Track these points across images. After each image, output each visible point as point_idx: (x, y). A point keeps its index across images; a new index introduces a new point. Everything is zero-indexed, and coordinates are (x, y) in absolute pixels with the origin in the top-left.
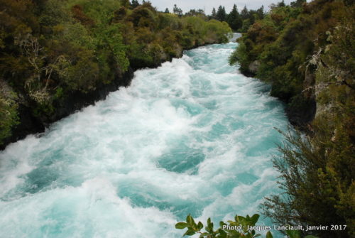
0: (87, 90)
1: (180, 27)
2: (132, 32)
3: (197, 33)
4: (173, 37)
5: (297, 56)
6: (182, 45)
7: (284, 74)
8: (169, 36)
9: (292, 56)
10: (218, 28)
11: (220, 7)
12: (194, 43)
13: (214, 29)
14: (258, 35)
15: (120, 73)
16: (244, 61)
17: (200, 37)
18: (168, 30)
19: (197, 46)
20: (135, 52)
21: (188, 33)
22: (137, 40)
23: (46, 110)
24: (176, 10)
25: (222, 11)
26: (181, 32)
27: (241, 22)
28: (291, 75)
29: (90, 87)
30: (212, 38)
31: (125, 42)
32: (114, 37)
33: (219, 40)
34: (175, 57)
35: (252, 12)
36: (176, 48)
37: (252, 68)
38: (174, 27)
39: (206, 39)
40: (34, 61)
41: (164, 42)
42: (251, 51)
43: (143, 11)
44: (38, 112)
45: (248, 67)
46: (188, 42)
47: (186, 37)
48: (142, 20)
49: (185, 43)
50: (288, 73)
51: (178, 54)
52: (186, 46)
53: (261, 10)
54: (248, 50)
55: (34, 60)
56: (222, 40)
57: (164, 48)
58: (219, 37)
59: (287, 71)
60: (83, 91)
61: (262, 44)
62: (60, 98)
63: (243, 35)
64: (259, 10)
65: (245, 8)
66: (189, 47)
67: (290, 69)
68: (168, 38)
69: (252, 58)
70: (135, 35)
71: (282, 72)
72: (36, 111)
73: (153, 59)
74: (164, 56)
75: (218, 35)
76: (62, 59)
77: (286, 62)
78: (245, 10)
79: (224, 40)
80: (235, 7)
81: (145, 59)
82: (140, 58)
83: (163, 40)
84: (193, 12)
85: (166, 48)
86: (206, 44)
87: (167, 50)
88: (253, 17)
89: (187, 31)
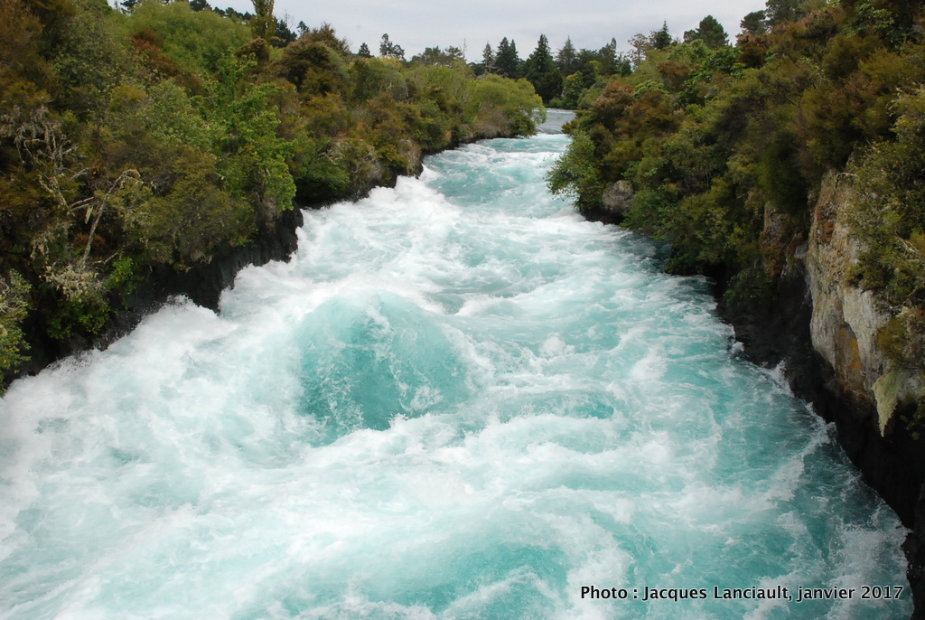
0: (189, 263)
1: (412, 94)
2: (294, 107)
3: (456, 109)
4: (396, 121)
5: (740, 168)
6: (418, 141)
7: (706, 215)
8: (386, 117)
9: (726, 168)
10: (508, 95)
11: (505, 41)
12: (448, 135)
13: (495, 98)
14: (620, 114)
15: (270, 216)
16: (591, 183)
17: (463, 121)
18: (385, 102)
19: (456, 143)
20: (306, 159)
21: (436, 109)
22: (308, 128)
23: (84, 319)
24: (386, 49)
25: (508, 51)
26: (416, 108)
27: (561, 80)
28: (725, 217)
29: (198, 255)
30: (494, 121)
31: (281, 132)
32: (256, 119)
33: (511, 126)
34: (403, 172)
35: (586, 56)
36: (407, 149)
37: (609, 200)
38: (397, 95)
39: (479, 124)
40: (56, 183)
41: (376, 134)
42: (607, 157)
43: (314, 49)
44: (64, 325)
45: (599, 196)
46: (434, 132)
47: (430, 120)
48: (313, 75)
49: (427, 137)
50: (719, 213)
51: (411, 165)
52: (428, 142)
53: (608, 52)
54: (598, 155)
55: (55, 181)
56: (519, 128)
57: (377, 147)
58: (512, 120)
59: (715, 206)
60: (181, 266)
61: (636, 139)
62: (124, 284)
63: (580, 115)
64: (603, 50)
65: (569, 44)
66: (438, 146)
67: (721, 202)
68: (385, 123)
69: (609, 174)
70: (303, 114)
71: (701, 210)
72: (56, 323)
73: (351, 178)
74: (375, 170)
75: (509, 114)
76: (131, 179)
77: (711, 184)
78: (568, 51)
79: (523, 127)
80: (543, 41)
81: (331, 177)
82: (317, 175)
83: (373, 127)
84: (433, 54)
85: (383, 149)
86: (479, 138)
87: (383, 154)
88: (591, 68)
89: (431, 105)
